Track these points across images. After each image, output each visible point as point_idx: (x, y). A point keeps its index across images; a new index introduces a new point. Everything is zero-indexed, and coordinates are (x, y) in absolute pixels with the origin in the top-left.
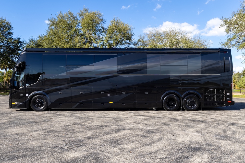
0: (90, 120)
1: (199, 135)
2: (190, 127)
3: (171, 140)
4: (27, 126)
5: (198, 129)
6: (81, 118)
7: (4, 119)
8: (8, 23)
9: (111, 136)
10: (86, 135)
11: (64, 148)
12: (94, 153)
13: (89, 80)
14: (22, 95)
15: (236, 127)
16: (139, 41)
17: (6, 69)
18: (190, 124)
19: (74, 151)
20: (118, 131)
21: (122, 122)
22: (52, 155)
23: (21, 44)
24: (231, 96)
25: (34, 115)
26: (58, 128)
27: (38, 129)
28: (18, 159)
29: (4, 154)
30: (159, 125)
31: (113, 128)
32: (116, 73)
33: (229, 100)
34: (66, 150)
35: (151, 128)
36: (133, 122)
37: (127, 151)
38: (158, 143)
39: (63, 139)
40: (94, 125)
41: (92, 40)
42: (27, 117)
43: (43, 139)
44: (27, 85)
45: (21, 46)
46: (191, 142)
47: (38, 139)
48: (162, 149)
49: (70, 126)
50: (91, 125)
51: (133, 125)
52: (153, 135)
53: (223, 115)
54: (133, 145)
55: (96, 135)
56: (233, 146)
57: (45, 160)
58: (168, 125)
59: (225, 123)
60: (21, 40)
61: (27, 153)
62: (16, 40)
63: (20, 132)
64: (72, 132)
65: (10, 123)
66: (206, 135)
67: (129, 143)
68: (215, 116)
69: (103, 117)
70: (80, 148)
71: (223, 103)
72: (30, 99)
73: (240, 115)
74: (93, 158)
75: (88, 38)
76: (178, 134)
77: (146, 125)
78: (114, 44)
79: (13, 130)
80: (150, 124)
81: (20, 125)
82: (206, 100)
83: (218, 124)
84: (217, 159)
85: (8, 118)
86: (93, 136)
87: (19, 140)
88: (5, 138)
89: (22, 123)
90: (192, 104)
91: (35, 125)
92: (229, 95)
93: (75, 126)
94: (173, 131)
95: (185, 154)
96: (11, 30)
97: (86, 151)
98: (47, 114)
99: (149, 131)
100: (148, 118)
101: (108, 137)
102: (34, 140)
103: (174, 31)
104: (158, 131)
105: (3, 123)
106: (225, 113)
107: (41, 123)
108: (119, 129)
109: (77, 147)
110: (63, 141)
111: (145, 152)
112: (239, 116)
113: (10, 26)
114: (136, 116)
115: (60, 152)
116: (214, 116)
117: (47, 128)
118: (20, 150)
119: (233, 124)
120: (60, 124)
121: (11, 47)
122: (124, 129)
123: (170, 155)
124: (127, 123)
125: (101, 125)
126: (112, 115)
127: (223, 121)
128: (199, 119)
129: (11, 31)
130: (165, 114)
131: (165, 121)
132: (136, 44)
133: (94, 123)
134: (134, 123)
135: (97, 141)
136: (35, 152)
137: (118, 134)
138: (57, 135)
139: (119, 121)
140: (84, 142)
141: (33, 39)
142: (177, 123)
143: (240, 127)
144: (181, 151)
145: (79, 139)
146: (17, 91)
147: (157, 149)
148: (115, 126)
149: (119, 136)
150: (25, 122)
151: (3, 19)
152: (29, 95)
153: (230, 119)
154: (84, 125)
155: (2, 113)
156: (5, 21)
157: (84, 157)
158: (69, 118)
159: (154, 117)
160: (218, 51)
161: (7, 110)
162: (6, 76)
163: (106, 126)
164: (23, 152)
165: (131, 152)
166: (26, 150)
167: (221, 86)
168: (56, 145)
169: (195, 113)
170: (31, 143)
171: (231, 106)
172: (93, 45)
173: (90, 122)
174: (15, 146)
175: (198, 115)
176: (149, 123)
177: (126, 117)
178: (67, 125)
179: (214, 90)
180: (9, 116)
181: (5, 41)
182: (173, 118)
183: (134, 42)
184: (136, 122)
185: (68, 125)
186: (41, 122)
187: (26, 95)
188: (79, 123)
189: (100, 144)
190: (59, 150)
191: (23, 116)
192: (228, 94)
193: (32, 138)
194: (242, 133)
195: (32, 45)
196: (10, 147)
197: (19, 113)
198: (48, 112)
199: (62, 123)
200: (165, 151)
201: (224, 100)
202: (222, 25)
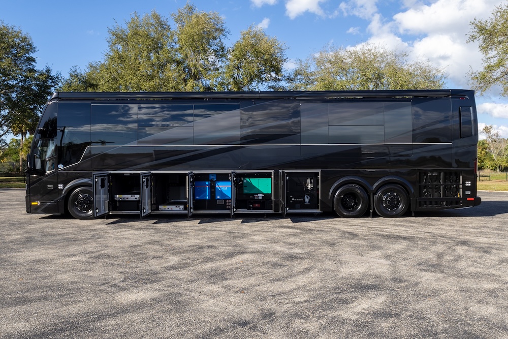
0: (182, 236)
1: (389, 262)
2: (374, 248)
3: (328, 272)
4: (57, 247)
5: (390, 252)
6: (166, 231)
7: (14, 235)
8: (24, 40)
9: (214, 265)
10: (168, 262)
11: (119, 284)
12: (174, 294)
13: (184, 156)
14: (50, 186)
15: (467, 248)
16: (297, 73)
17: (24, 134)
18: (378, 242)
19: (137, 291)
20: (231, 255)
21: (244, 240)
22: (96, 296)
23: (53, 82)
24: (474, 188)
25: (73, 227)
26: (115, 250)
27: (76, 253)
28: (32, 304)
29: (8, 294)
30: (316, 245)
31: (222, 251)
32: (239, 142)
33: (469, 196)
34: (123, 289)
35: (297, 251)
36: (266, 239)
37: (237, 290)
38: (301, 276)
39: (120, 270)
40: (188, 245)
41: (199, 72)
42: (61, 230)
43: (83, 270)
44: (60, 167)
45: (53, 87)
46: (364, 275)
47: (73, 270)
48: (304, 287)
49: (140, 246)
50: (182, 245)
51: (264, 244)
52: (296, 263)
53: (452, 226)
54: (252, 280)
55: (187, 263)
56: (443, 283)
57: (80, 304)
58: (332, 245)
59: (450, 241)
60: (53, 74)
61: (49, 293)
62: (42, 74)
63: (41, 257)
64: (141, 258)
65: (24, 242)
66: (402, 263)
67: (245, 277)
68: (437, 227)
69: (209, 230)
70: (149, 285)
71: (457, 202)
72: (66, 194)
73: (489, 225)
74: (170, 302)
75: (193, 69)
76: (346, 261)
77: (290, 244)
78: (245, 81)
79: (30, 254)
80: (299, 243)
81: (45, 244)
82: (421, 194)
83: (434, 243)
84: (401, 304)
85: (22, 231)
86: (180, 264)
87: (39, 271)
88: (12, 268)
89: (48, 240)
90: (393, 204)
91: (74, 244)
92: (470, 185)
93: (151, 246)
94: (338, 255)
95: (344, 296)
96: (32, 53)
97: (159, 290)
98: (100, 224)
99: (292, 255)
100: (299, 231)
101: (209, 265)
102: (66, 271)
103: (373, 51)
104: (310, 255)
105: (12, 242)
106: (460, 222)
107: (85, 241)
108: (234, 253)
109: (144, 283)
110: (121, 272)
111: (270, 291)
112: (484, 227)
113: (31, 45)
114: (276, 227)
115: (111, 292)
116: (434, 227)
117: (95, 250)
118: (37, 288)
119: (464, 243)
120: (122, 243)
121: (32, 88)
122: (243, 253)
123: (315, 298)
124: (253, 242)
125: (201, 245)
126: (229, 225)
127: (446, 238)
128: (399, 233)
129: (32, 55)
130: (335, 225)
131: (329, 237)
132: (292, 80)
133: (188, 241)
134: (268, 240)
135: (184, 274)
136: (65, 292)
137: (229, 261)
138: (112, 262)
139: (239, 237)
140: (160, 275)
141: (78, 71)
142: (352, 241)
143: (476, 248)
144: (338, 290)
145: (151, 270)
146: (41, 179)
147: (294, 286)
148: (227, 248)
149: (229, 265)
150: (54, 240)
151: (15, 30)
152: (64, 187)
153: (462, 233)
154: (166, 246)
155: (11, 222)
156: (20, 35)
157: (154, 299)
158: (142, 232)
159: (310, 230)
160: (449, 96)
161: (23, 217)
162: (25, 148)
163: (209, 247)
164: (43, 292)
165: (243, 292)
166: (48, 289)
167: (453, 167)
168: (106, 280)
169: (397, 221)
170: (59, 277)
171: (475, 207)
172: (202, 83)
173: (180, 239)
174: (29, 281)
175: (402, 226)
176: (297, 240)
177: (256, 229)
178: (135, 246)
179: (440, 175)
180: (24, 229)
181: (20, 76)
182: (348, 232)
183: (288, 75)
184: (272, 239)
185: (136, 244)
186: (85, 239)
187: (59, 188)
188: (158, 242)
189: (190, 278)
190: (110, 289)
191: (53, 228)
192: (467, 182)
193: (63, 268)
194: (472, 259)
195: (76, 83)
196: (21, 284)
197: (45, 222)
198: (103, 220)
199: (125, 241)
200: (308, 291)
201: (460, 195)
202: (473, 38)
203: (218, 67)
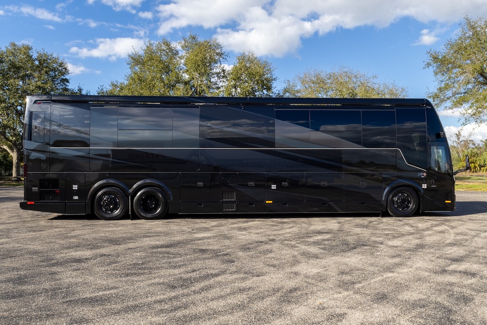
8: (61, 65)
60: (84, 92)
75: (198, 88)
96: (66, 75)
141: (104, 90)
151: (53, 57)
156: (58, 61)
202: (429, 64)
203: (219, 86)
